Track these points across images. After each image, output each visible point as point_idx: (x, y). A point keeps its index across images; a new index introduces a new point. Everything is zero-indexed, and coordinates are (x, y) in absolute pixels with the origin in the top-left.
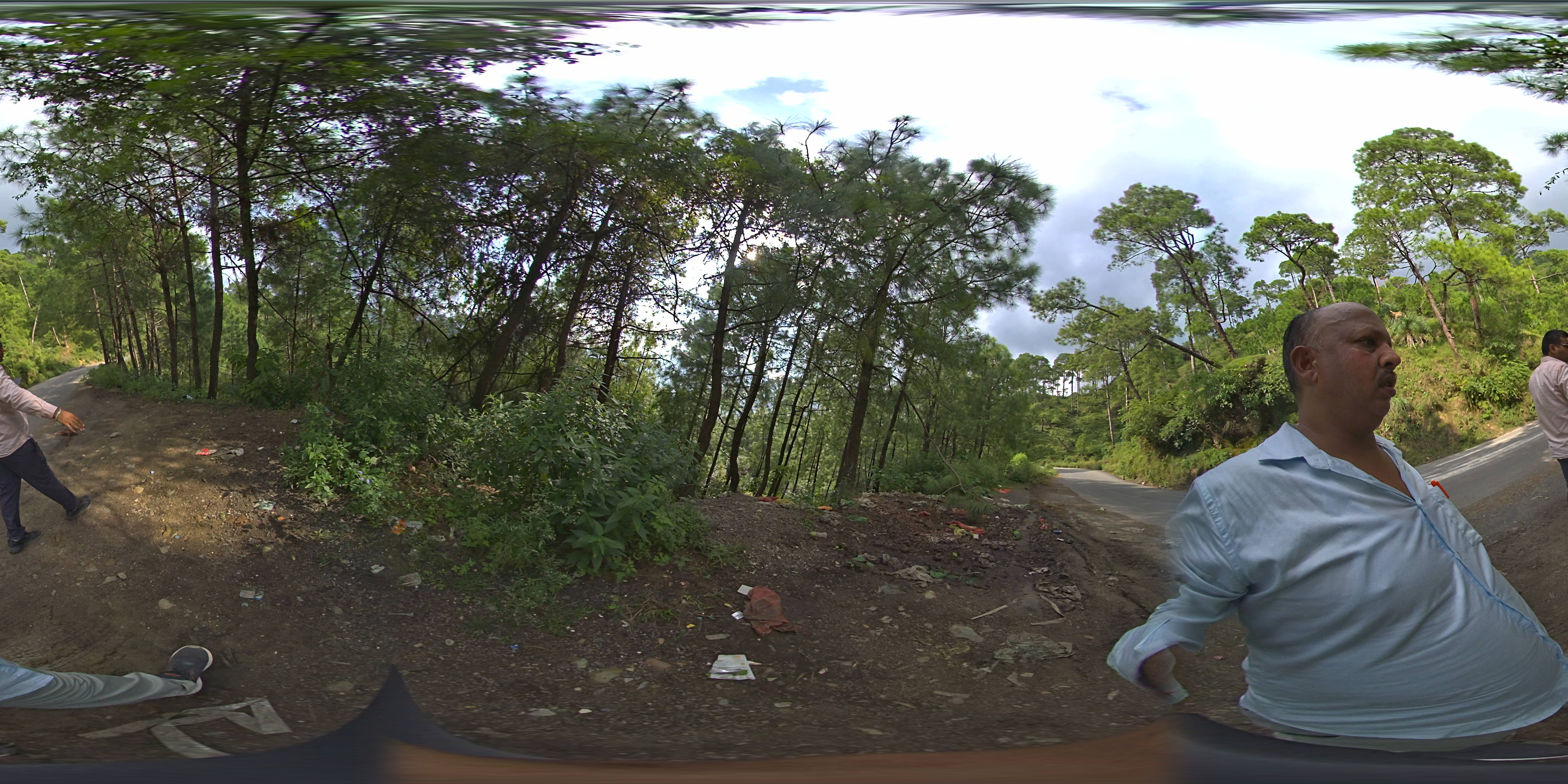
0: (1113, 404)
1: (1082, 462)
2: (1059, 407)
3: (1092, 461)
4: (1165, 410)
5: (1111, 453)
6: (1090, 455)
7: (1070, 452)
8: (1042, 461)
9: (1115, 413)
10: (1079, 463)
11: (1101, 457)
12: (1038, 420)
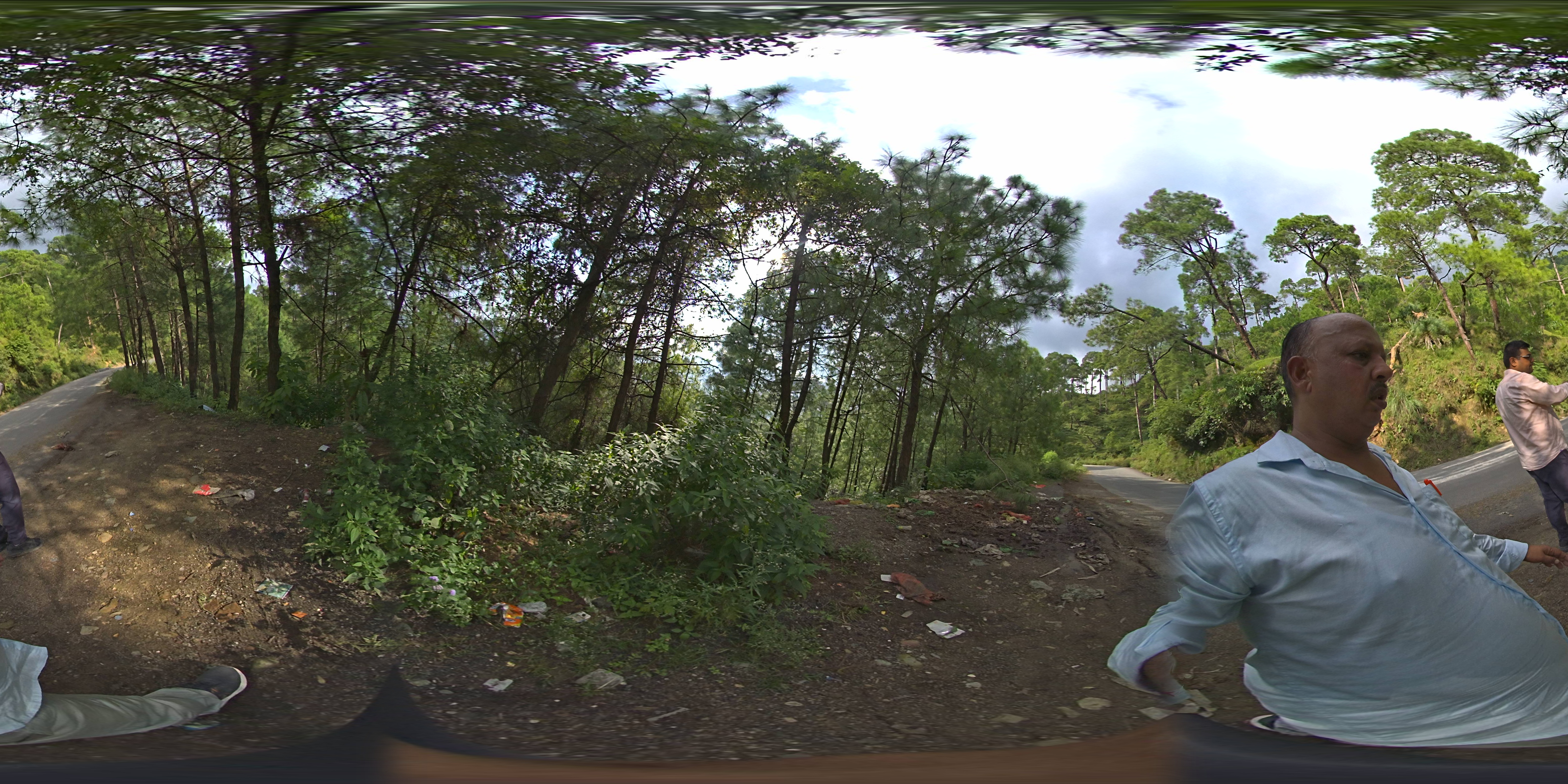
0: (1141, 402)
1: (1110, 459)
2: (1088, 406)
3: (1120, 458)
4: (1191, 409)
5: (1139, 451)
6: (1118, 453)
7: (1099, 450)
8: (1071, 459)
9: (1141, 412)
10: (1108, 460)
11: (1129, 454)
12: (1068, 419)
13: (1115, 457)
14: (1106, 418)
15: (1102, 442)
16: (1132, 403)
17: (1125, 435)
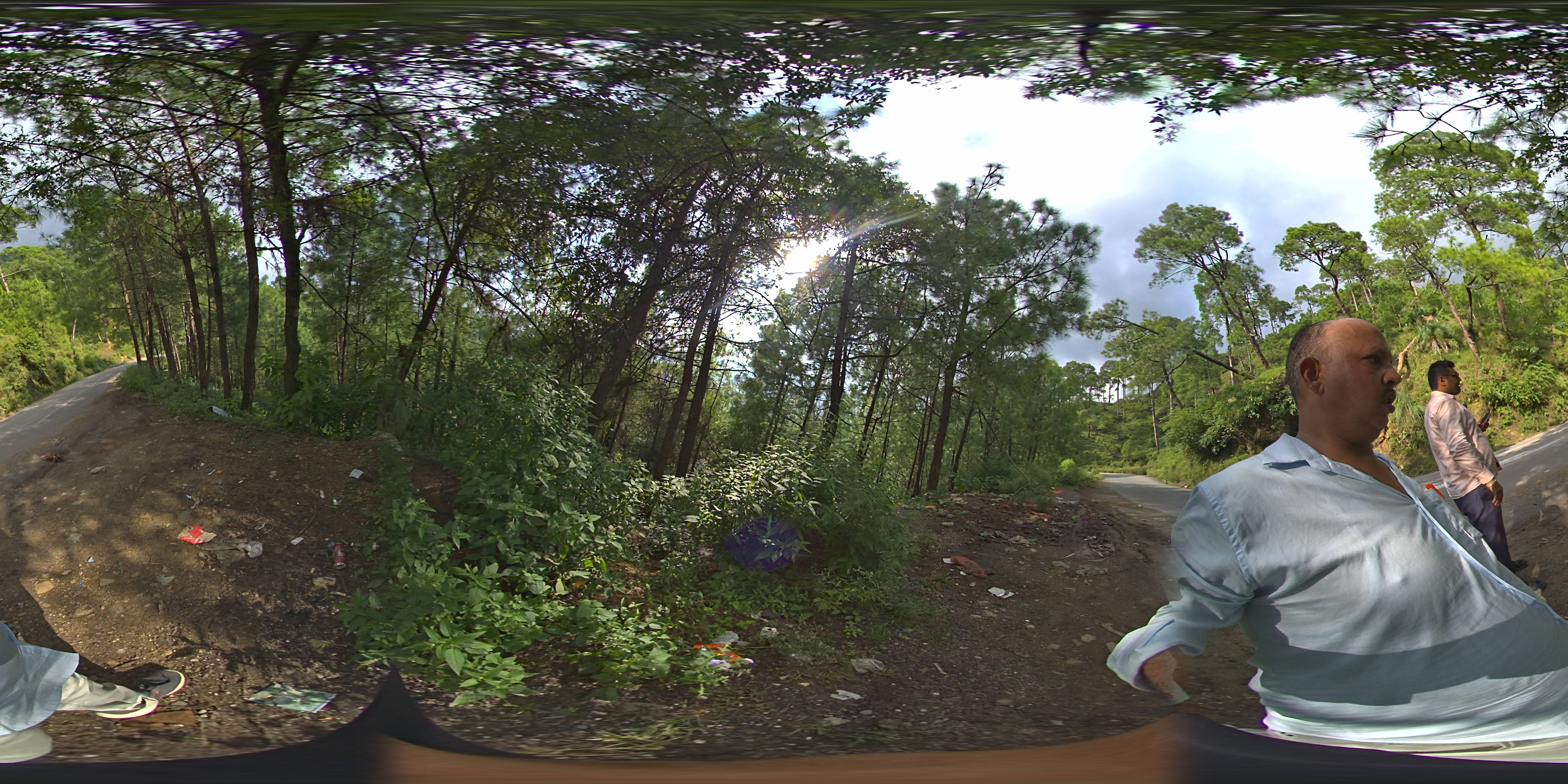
0: (1158, 411)
1: (1127, 467)
2: (1105, 414)
3: (1137, 466)
4: (1205, 418)
5: (1155, 459)
6: (1135, 461)
7: (1116, 457)
8: (1088, 467)
9: (1158, 420)
10: (1125, 468)
11: (1146, 462)
12: (1085, 428)
13: (1131, 465)
14: (1123, 427)
15: (1119, 450)
16: (1149, 411)
17: (1142, 444)
